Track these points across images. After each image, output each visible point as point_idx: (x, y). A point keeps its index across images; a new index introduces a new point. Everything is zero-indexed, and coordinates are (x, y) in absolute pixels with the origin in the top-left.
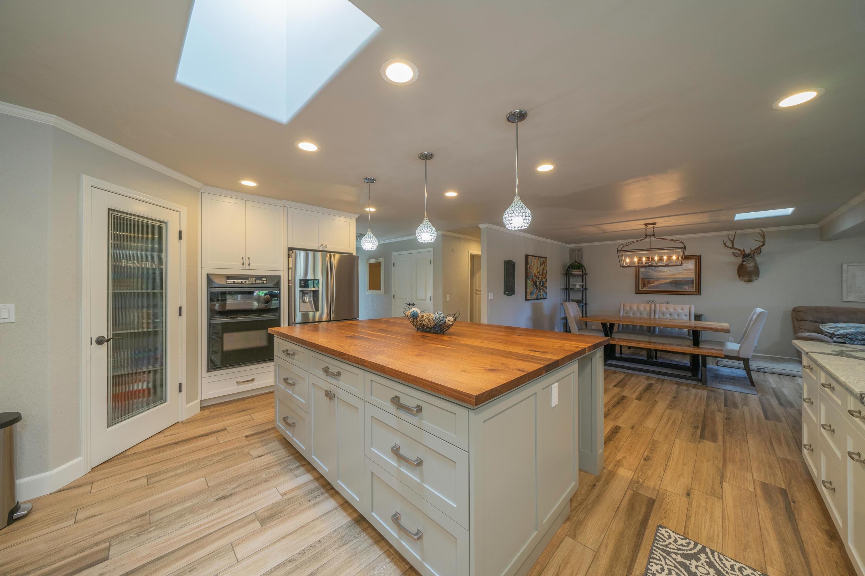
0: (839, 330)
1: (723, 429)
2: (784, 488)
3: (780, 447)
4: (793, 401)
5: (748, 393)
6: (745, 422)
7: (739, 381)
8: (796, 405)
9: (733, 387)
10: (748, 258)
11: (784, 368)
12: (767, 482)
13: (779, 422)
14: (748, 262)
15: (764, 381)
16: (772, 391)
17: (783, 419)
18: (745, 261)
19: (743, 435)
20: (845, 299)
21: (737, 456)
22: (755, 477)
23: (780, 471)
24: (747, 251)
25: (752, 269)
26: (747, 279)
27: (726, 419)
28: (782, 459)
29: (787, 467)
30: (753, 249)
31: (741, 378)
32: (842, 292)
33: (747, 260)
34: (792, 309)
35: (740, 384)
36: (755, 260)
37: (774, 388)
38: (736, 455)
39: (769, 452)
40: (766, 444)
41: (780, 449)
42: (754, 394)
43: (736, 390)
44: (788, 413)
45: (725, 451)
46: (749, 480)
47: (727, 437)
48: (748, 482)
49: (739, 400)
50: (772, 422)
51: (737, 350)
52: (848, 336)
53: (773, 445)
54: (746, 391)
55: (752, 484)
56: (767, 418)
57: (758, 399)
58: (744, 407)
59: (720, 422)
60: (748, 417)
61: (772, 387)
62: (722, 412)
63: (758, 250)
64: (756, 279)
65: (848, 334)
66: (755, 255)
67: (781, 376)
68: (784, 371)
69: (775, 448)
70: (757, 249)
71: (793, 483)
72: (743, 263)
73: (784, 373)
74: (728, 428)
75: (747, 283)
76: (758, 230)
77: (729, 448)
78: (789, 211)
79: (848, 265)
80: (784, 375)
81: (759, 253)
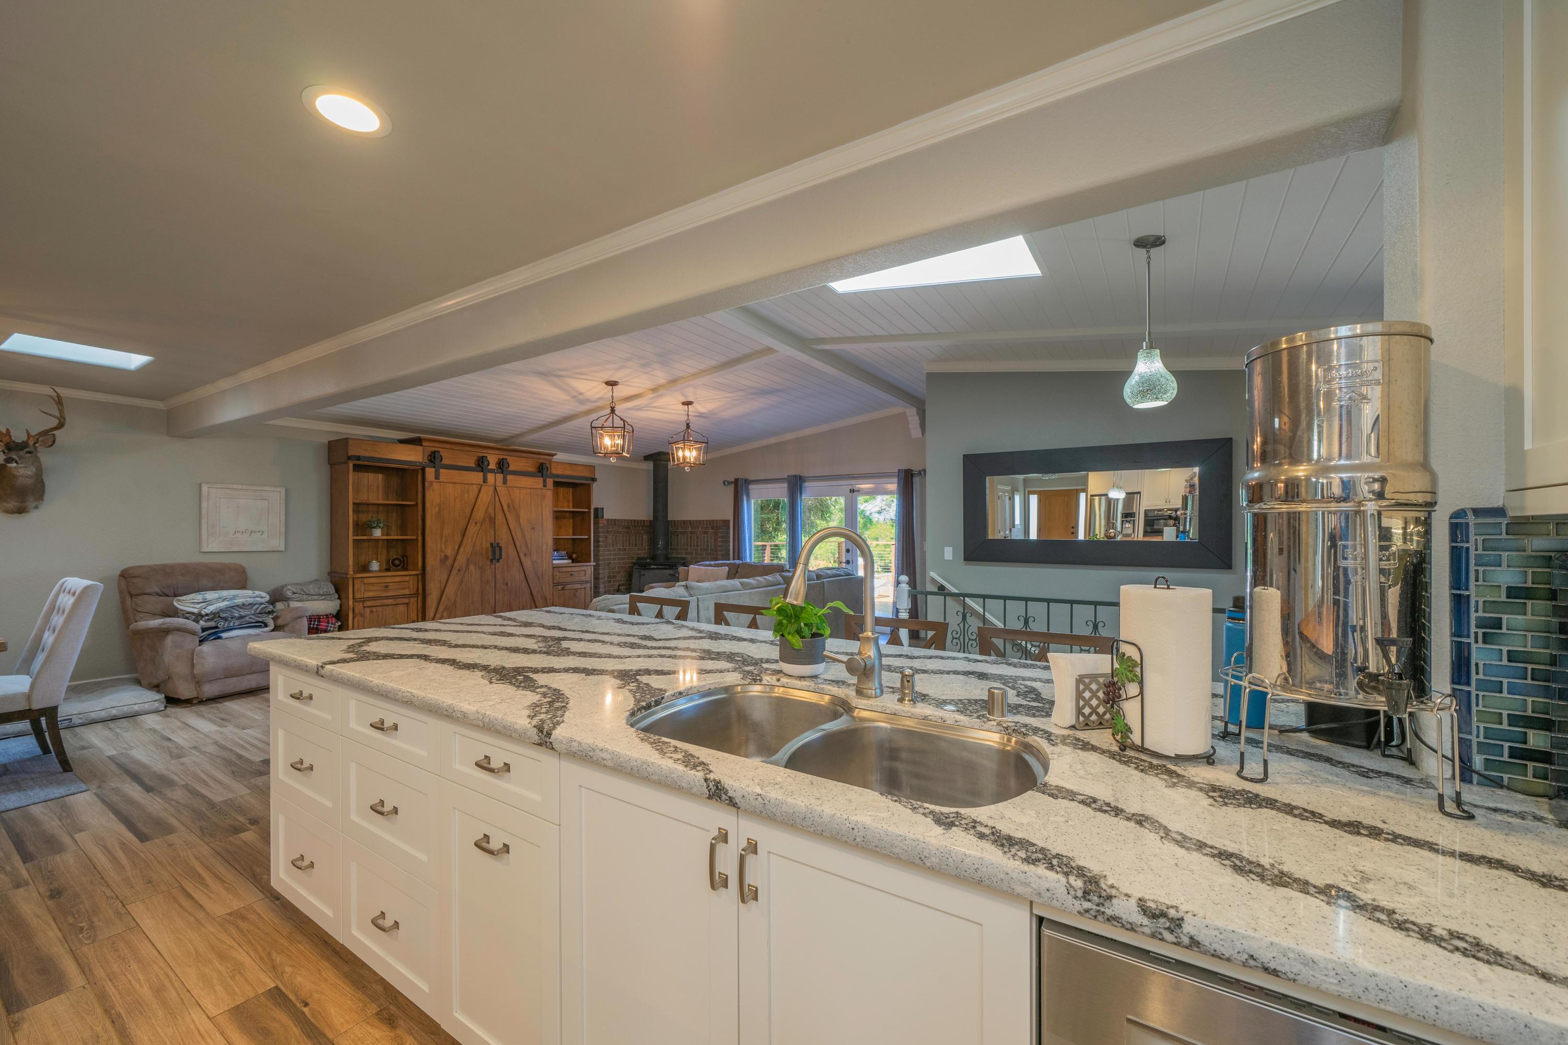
0: (208, 605)
1: (60, 935)
2: (272, 985)
3: (206, 891)
4: (165, 772)
5: (64, 794)
6: (102, 878)
7: (27, 773)
8: (175, 778)
9: (19, 794)
10: (21, 453)
11: (115, 704)
12: (240, 1000)
13: (170, 834)
14: (22, 463)
15: (84, 748)
16: (113, 767)
17: (174, 822)
18: (13, 459)
19: (118, 914)
20: (205, 549)
21: (141, 986)
22: (213, 1011)
23: (241, 950)
24: (19, 436)
25: (30, 481)
26: (11, 505)
27: (52, 897)
28: (228, 917)
29: (247, 930)
30: (33, 433)
31: (24, 761)
32: (200, 535)
33: (20, 457)
34: (119, 573)
35: (32, 779)
36: (37, 460)
37: (113, 756)
38: (137, 986)
39: (197, 920)
40: (180, 906)
41: (210, 898)
42: (80, 790)
43: (31, 802)
44: (173, 803)
45: (102, 996)
46: (206, 1031)
47: (85, 949)
48: (206, 1036)
49: (54, 823)
50: (157, 840)
51: (23, 694)
52: (223, 615)
53: (193, 898)
54: (56, 792)
55: (218, 1035)
56: (143, 838)
57: (96, 798)
58: (77, 836)
59: (39, 917)
60: (101, 859)
61: (108, 757)
62: (27, 884)
63: (48, 438)
64: (36, 507)
65: (222, 610)
66: (39, 449)
67: (111, 724)
68: (114, 712)
69: (201, 903)
70: (45, 433)
71: (278, 959)
72: (9, 465)
73: (115, 715)
74: (71, 920)
75: (10, 515)
76: (46, 390)
77: (110, 980)
78: (134, 361)
79: (209, 486)
80: (114, 719)
81: (50, 443)
